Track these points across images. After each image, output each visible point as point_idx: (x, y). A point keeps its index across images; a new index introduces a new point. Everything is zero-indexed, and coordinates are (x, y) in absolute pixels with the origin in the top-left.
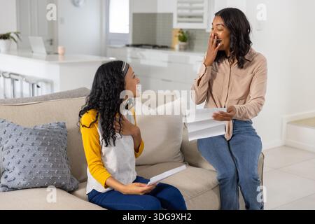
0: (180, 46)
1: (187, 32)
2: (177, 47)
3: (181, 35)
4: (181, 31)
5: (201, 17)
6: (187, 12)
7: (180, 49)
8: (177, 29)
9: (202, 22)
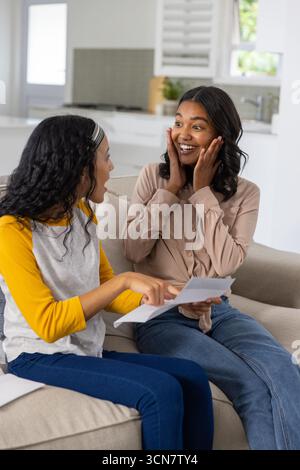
0: (165, 107)
1: (179, 84)
2: (158, 109)
3: (168, 88)
4: (167, 80)
5: (205, 56)
6: (178, 47)
7: (165, 113)
8: (159, 78)
9: (206, 66)
